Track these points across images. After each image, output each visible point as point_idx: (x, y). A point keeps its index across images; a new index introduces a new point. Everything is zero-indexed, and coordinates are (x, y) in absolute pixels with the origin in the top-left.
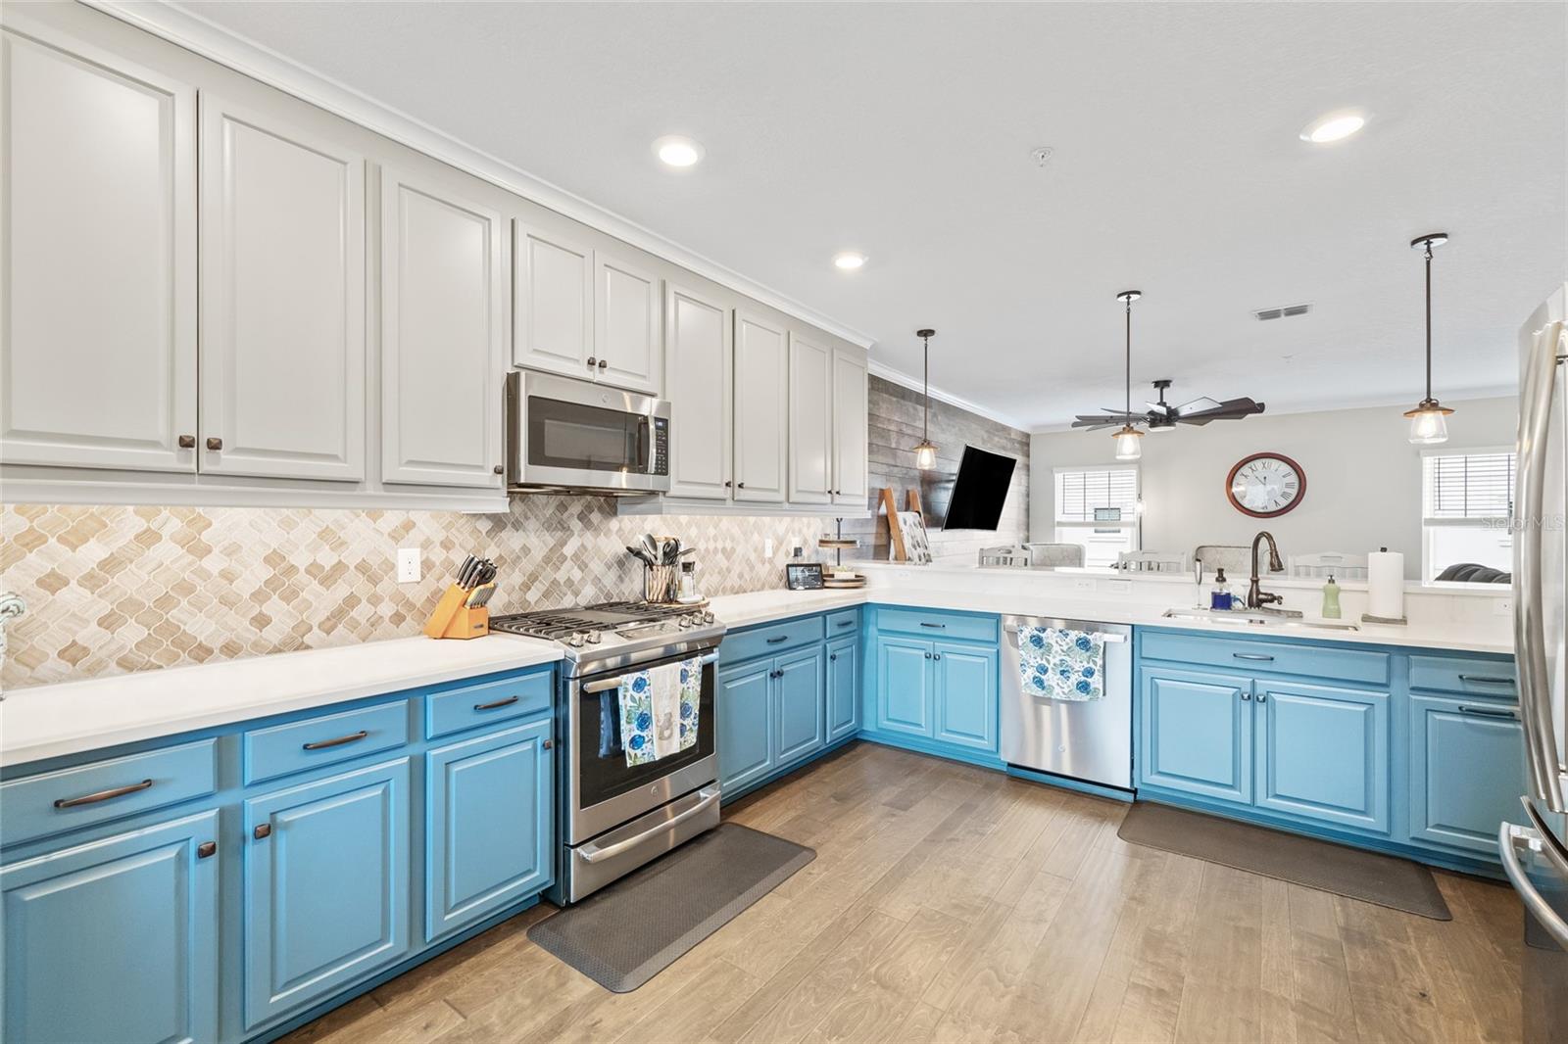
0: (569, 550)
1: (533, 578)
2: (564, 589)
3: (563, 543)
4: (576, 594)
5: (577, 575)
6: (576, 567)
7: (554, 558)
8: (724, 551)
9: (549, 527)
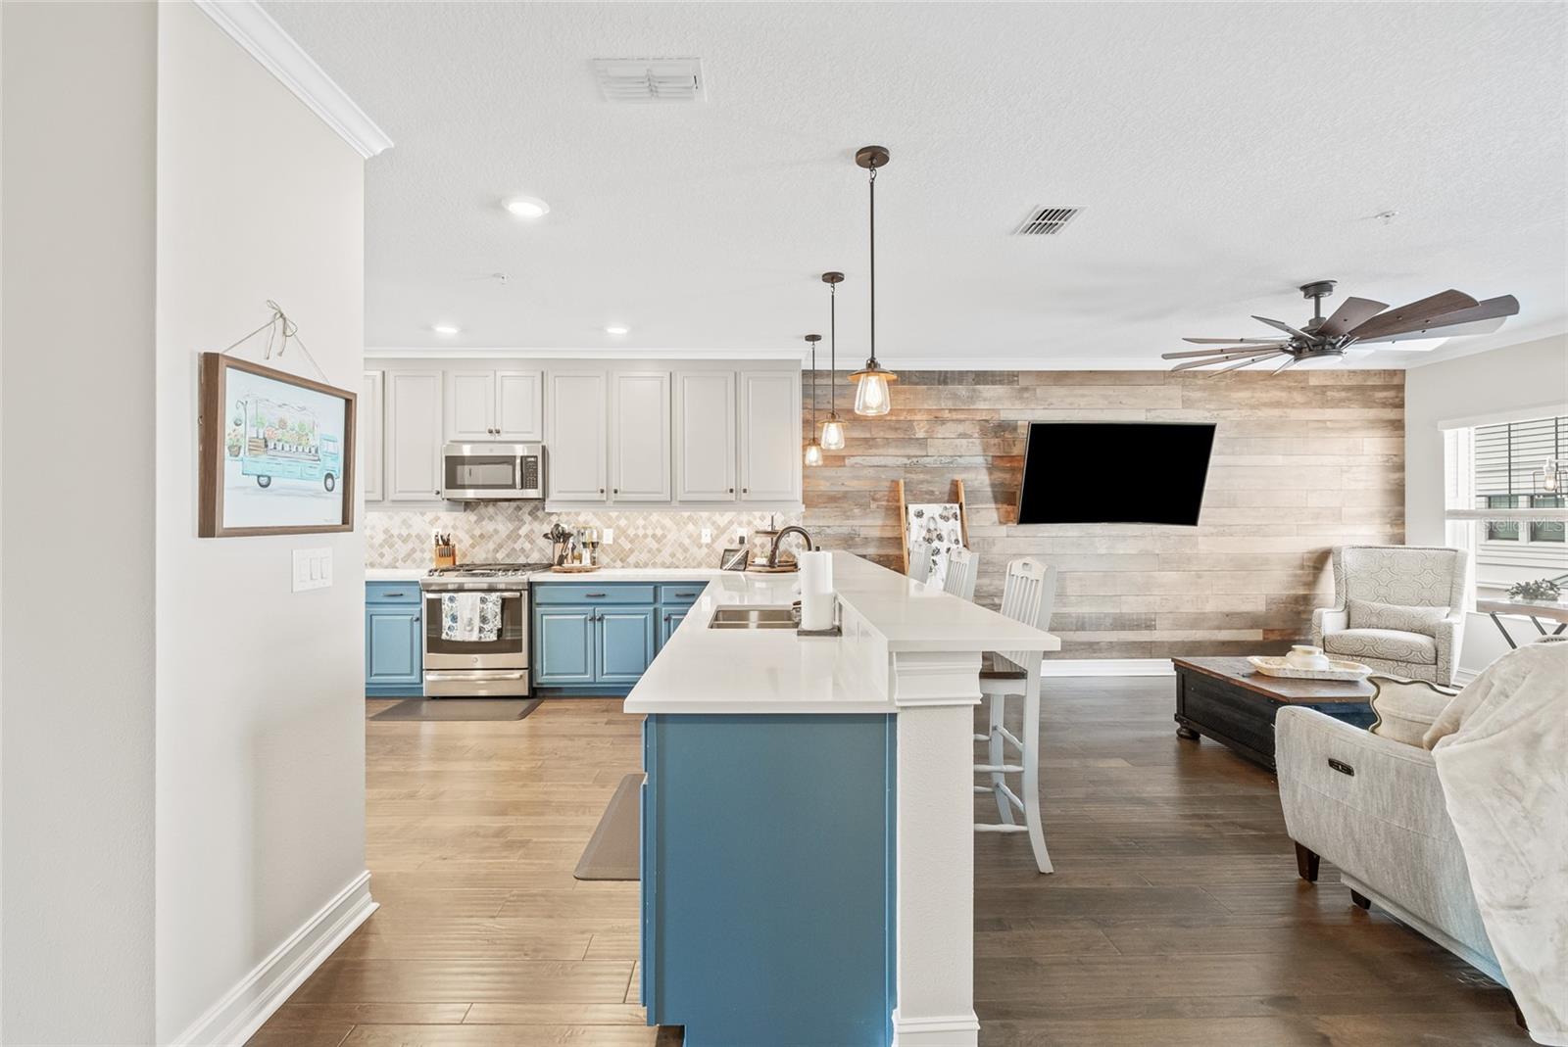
0: (523, 531)
1: (500, 546)
3: (519, 528)
5: (527, 546)
6: (527, 542)
7: (513, 536)
8: (654, 536)
9: (510, 519)
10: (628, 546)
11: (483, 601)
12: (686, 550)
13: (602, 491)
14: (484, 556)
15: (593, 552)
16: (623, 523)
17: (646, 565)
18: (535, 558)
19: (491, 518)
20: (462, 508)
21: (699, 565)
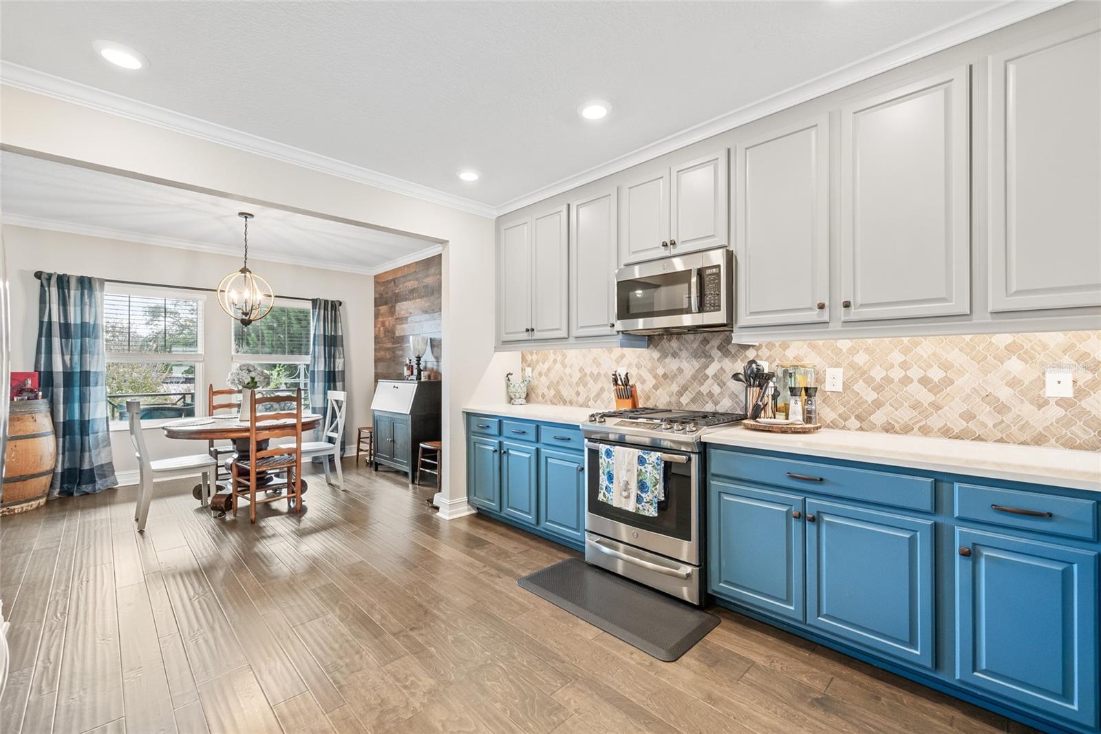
0: (711, 371)
1: (684, 389)
2: (707, 399)
3: (706, 367)
4: (716, 404)
5: (716, 390)
6: (716, 384)
7: (700, 377)
8: (924, 381)
9: (696, 355)
10: (871, 396)
11: (642, 461)
12: (1002, 408)
13: (821, 307)
14: (668, 399)
15: (807, 403)
16: (861, 359)
17: (906, 430)
18: (725, 405)
19: (675, 355)
20: (645, 343)
21: (1039, 440)
